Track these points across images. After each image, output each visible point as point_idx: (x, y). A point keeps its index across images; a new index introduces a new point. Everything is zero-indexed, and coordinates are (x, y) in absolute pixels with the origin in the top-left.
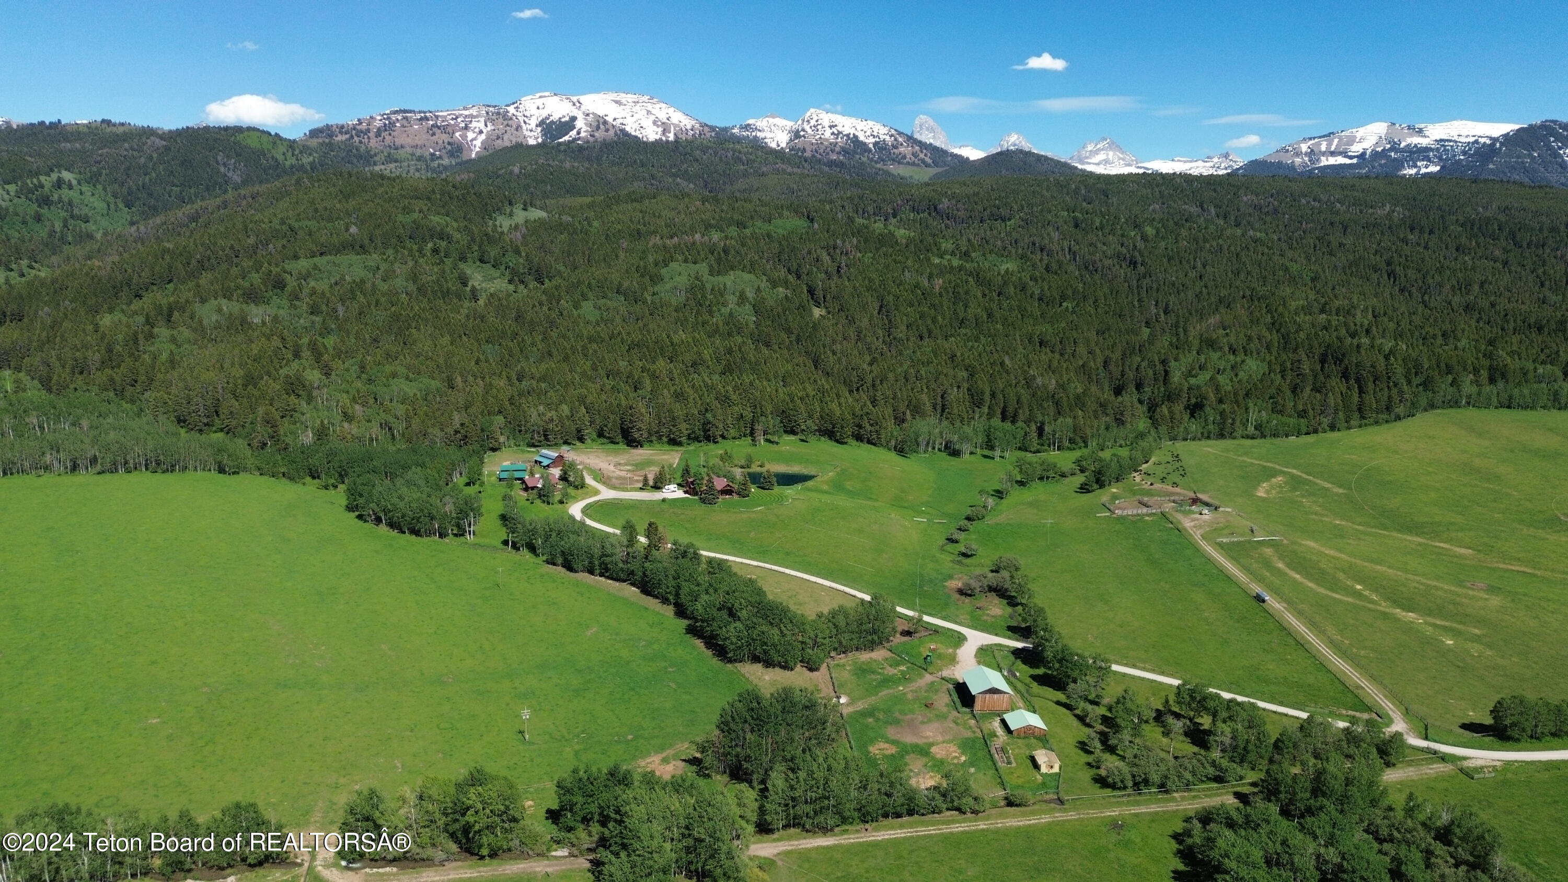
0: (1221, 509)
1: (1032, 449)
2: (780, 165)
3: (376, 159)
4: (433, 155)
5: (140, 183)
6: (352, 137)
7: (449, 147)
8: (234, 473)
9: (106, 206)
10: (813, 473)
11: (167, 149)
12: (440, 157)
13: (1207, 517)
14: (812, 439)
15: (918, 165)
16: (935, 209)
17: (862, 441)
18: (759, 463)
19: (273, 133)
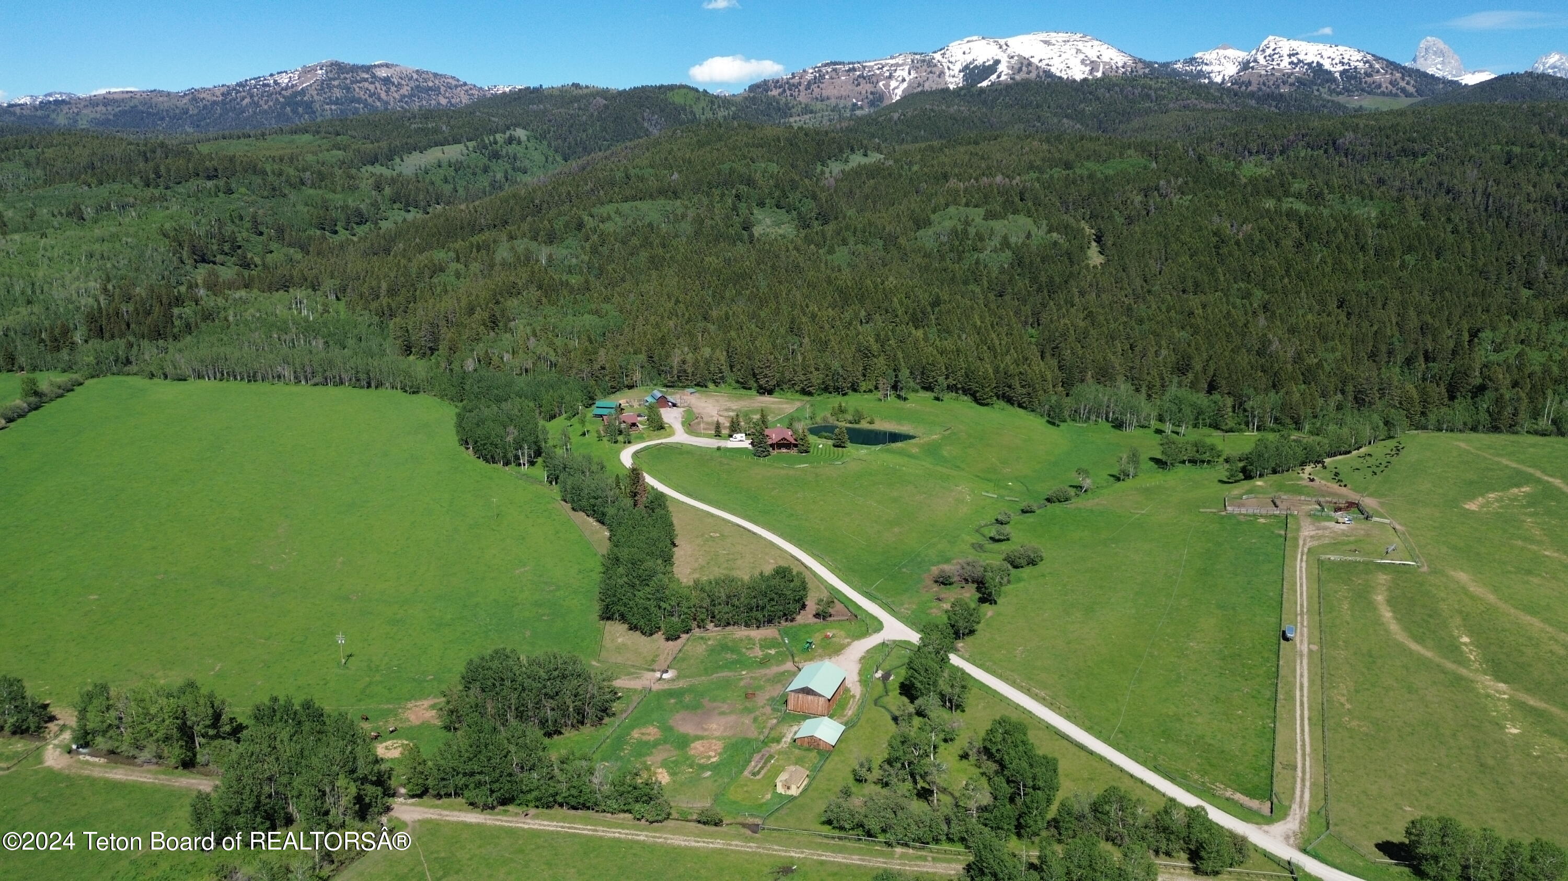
0: (1375, 519)
1: (1224, 428)
2: (1193, 101)
3: (794, 110)
4: (855, 105)
5: (579, 139)
6: (784, 91)
7: (871, 97)
8: (414, 393)
9: (544, 159)
10: (912, 433)
11: (606, 107)
12: (861, 108)
13: (1342, 527)
14: (948, 396)
15: (1396, 95)
16: (1334, 143)
17: (1012, 404)
18: (869, 419)
19: (701, 90)
